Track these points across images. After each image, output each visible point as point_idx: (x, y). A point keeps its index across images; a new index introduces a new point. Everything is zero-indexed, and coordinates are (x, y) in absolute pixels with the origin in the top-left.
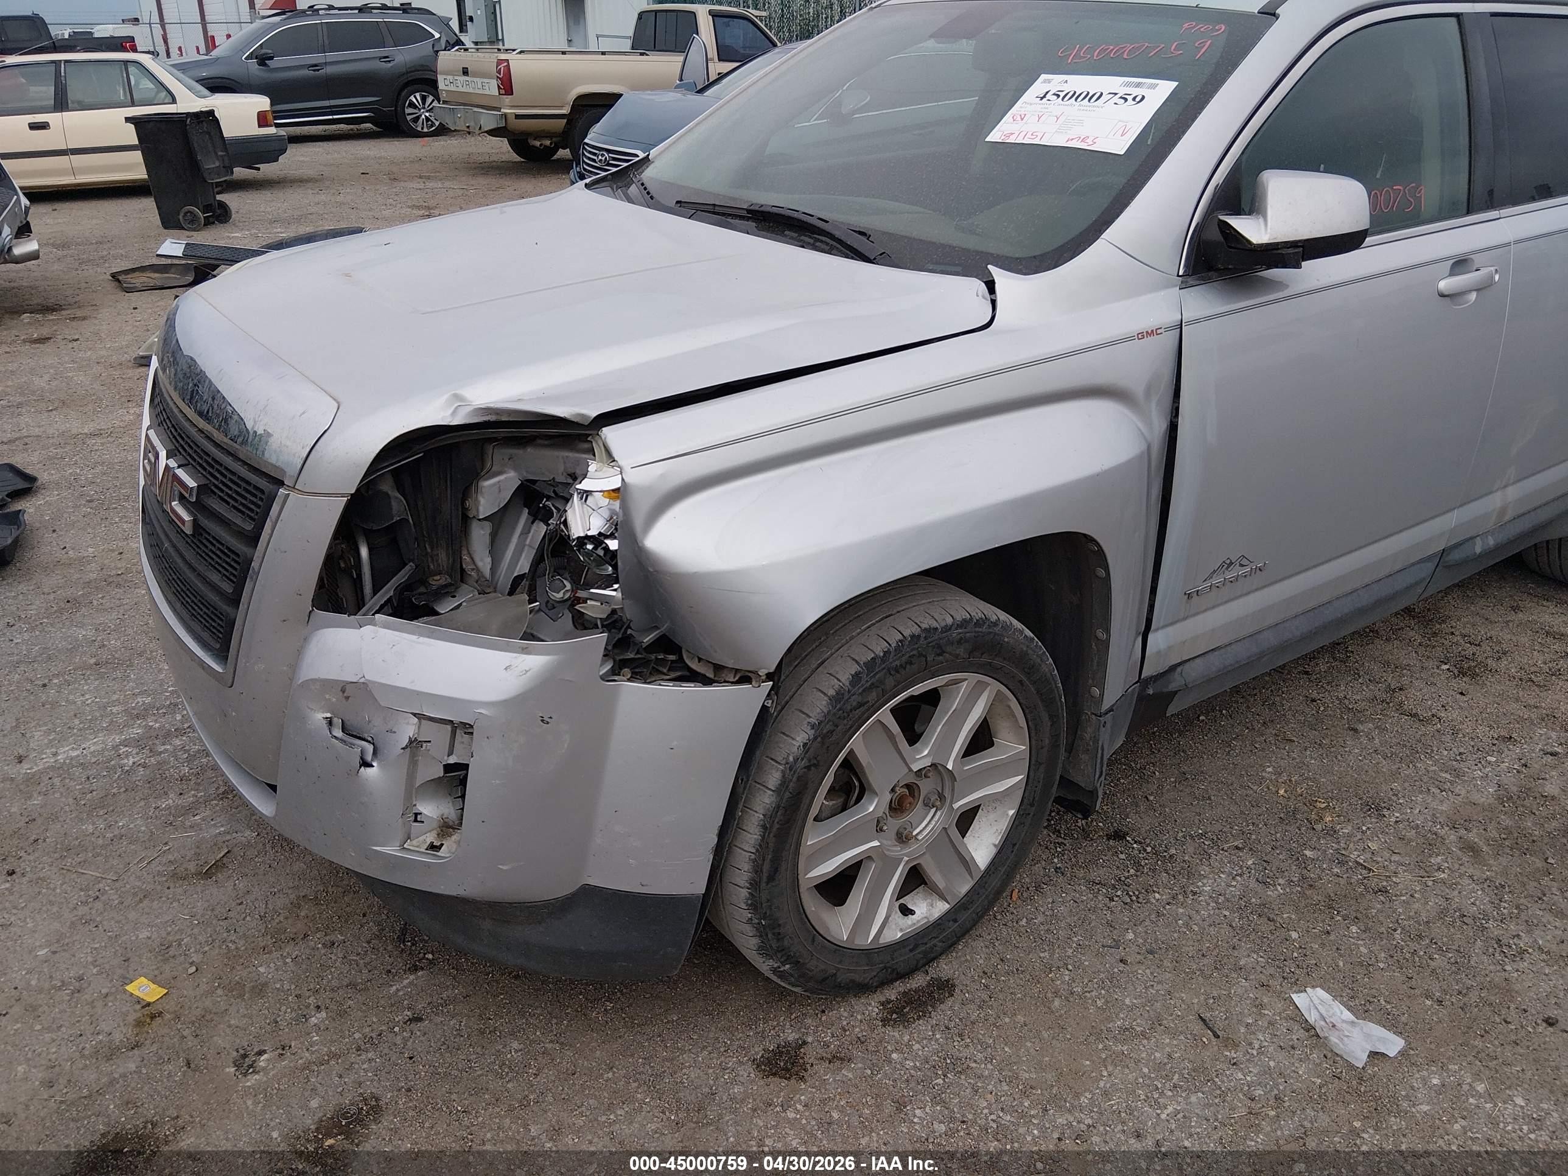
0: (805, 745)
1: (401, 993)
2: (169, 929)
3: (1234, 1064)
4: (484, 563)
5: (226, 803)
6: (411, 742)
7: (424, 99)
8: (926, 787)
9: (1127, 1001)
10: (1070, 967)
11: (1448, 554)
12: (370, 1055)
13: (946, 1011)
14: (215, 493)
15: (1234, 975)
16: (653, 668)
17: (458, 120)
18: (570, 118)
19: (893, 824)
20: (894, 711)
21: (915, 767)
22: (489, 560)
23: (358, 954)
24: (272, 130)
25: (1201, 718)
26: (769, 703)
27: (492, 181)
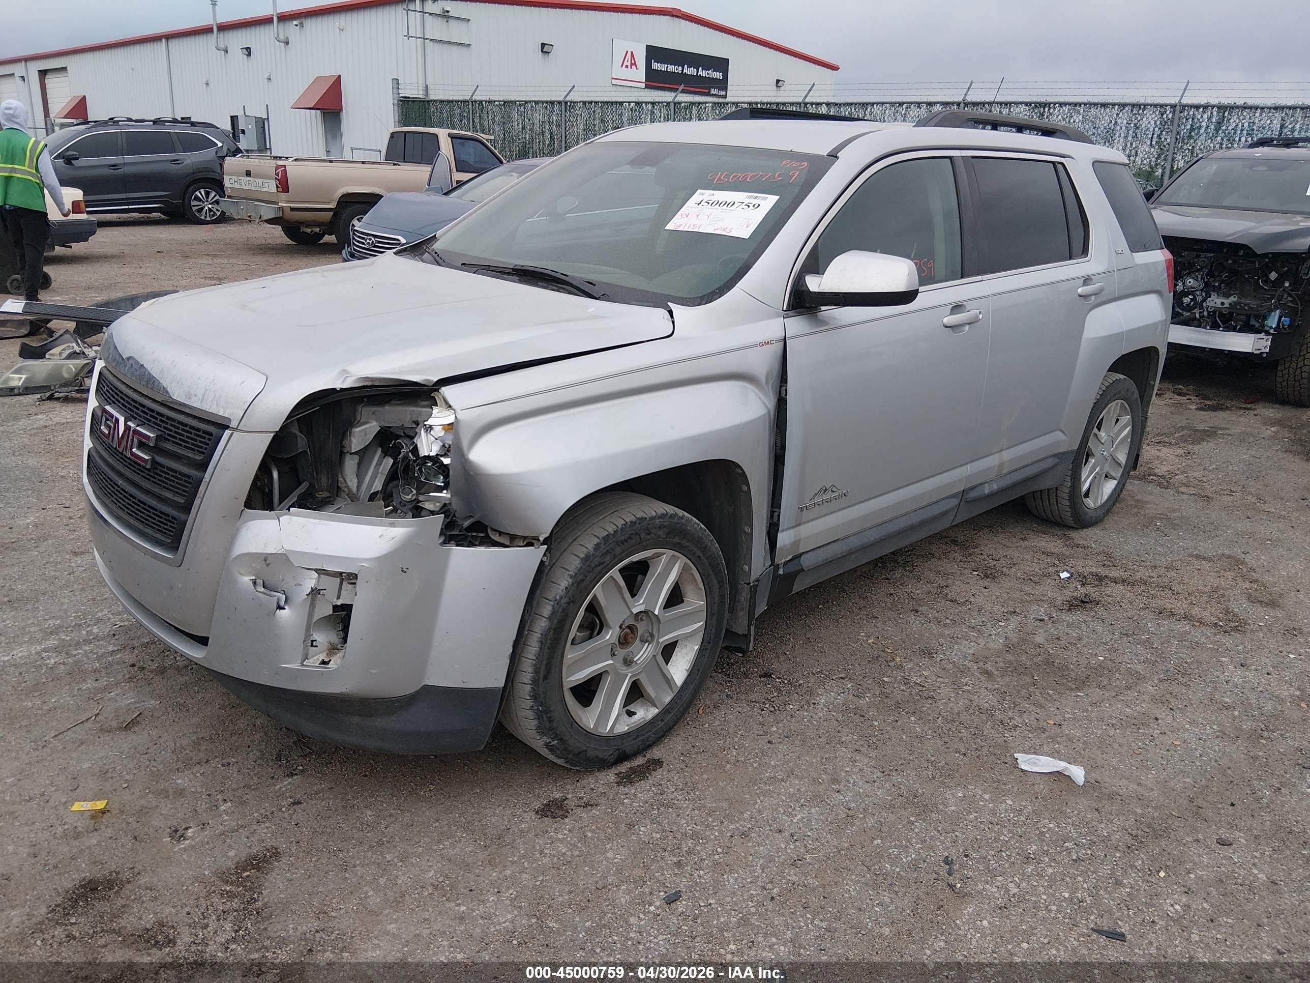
0: (567, 588)
1: (284, 789)
2: (105, 762)
3: (838, 792)
4: (352, 483)
5: (132, 684)
6: (312, 590)
7: (207, 194)
8: (641, 627)
9: (772, 763)
10: (736, 747)
11: (967, 493)
12: (267, 825)
13: (658, 775)
14: (169, 440)
15: (838, 746)
16: (470, 541)
17: (241, 211)
18: (336, 212)
19: (621, 653)
20: (621, 571)
21: (635, 611)
22: (356, 480)
23: (248, 769)
24: (84, 216)
25: (820, 606)
26: (545, 559)
27: (272, 260)
